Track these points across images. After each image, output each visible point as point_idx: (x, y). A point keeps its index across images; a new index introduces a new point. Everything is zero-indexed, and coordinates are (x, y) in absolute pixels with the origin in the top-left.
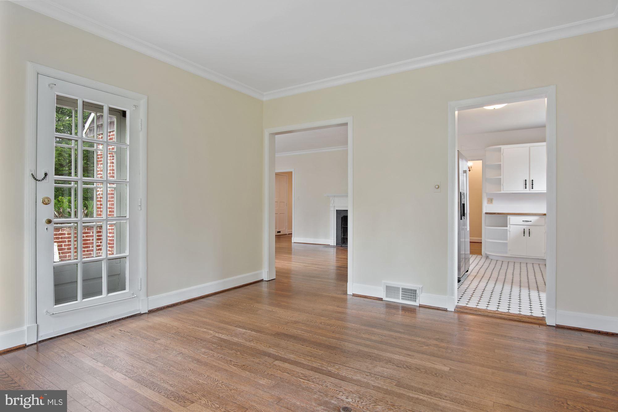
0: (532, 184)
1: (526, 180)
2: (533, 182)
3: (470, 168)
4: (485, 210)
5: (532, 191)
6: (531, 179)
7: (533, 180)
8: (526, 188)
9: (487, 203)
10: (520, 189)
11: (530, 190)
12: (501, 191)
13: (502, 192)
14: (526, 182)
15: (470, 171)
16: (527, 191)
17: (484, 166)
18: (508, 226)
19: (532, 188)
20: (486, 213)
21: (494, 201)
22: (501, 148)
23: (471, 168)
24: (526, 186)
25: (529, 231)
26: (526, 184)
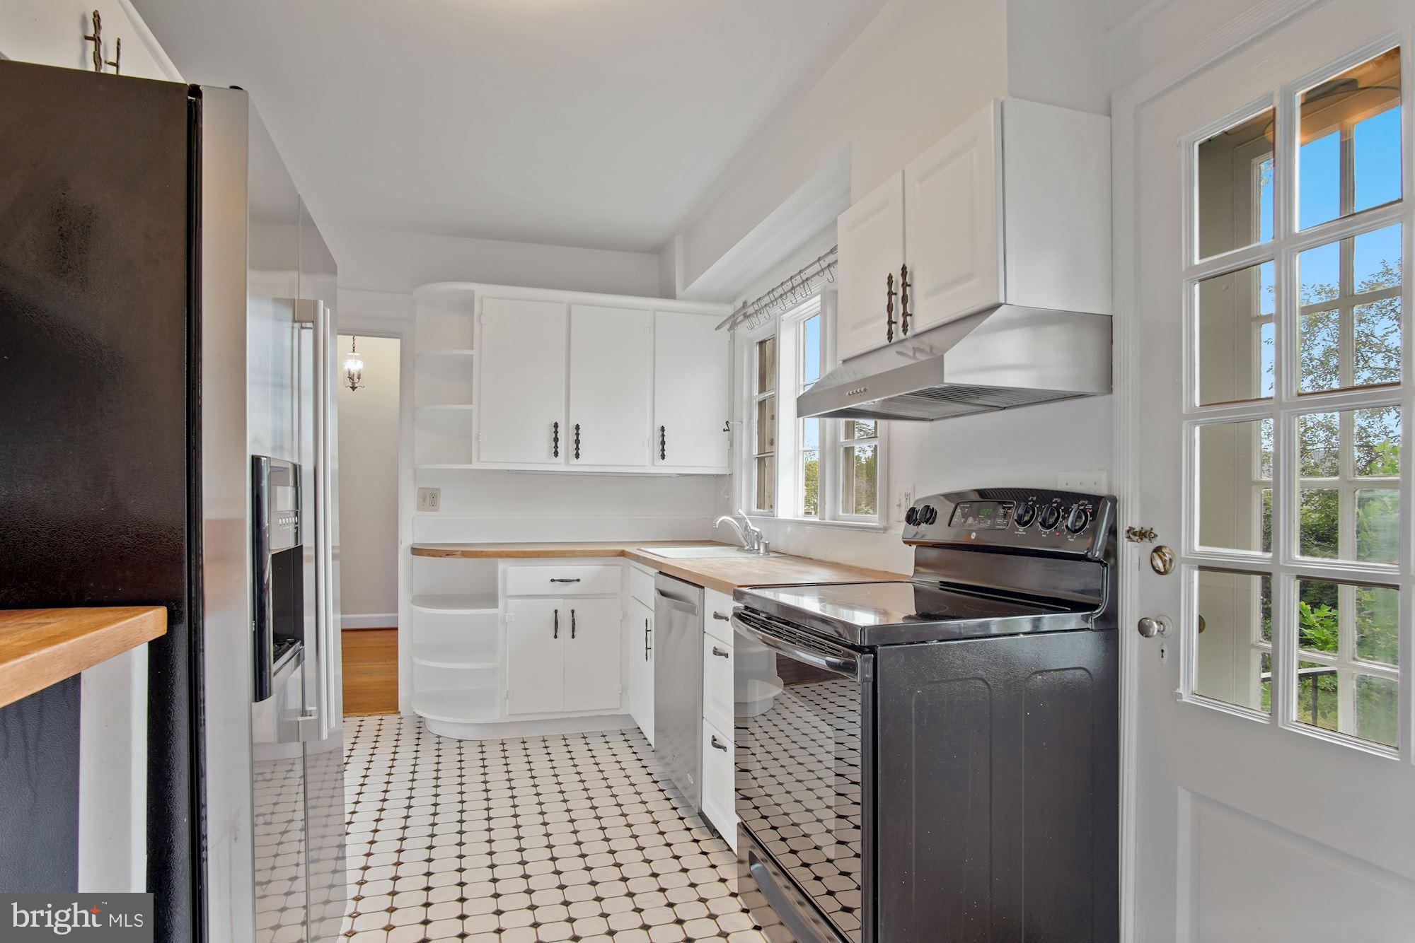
0: (577, 442)
1: (556, 425)
2: (577, 434)
3: (356, 380)
4: (408, 537)
5: (576, 466)
6: (573, 424)
7: (578, 427)
8: (556, 454)
9: (419, 509)
10: (538, 458)
11: (567, 461)
12: (470, 463)
13: (475, 465)
14: (556, 432)
15: (353, 388)
16: (560, 465)
17: (407, 361)
18: (501, 603)
19: (577, 456)
20: (416, 551)
21: (443, 502)
22: (473, 292)
23: (359, 378)
24: (556, 447)
25: (571, 618)
26: (556, 440)
